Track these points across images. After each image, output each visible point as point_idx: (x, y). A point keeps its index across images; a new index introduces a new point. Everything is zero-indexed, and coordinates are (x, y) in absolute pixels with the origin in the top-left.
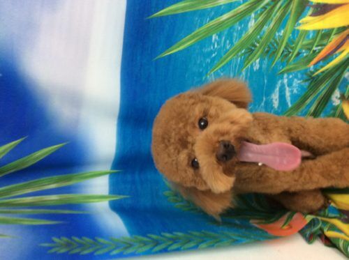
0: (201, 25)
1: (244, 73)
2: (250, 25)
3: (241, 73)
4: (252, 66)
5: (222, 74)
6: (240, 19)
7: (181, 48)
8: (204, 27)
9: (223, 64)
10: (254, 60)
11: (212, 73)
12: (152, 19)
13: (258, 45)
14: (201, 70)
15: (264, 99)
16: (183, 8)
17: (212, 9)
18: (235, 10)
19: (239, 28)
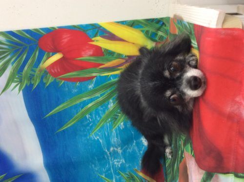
0: (77, 113)
1: (114, 131)
2: (109, 106)
3: (112, 132)
4: (118, 127)
5: (100, 134)
7: (69, 126)
8: (79, 113)
9: (98, 129)
10: (119, 123)
11: (93, 134)
12: (46, 118)
13: (120, 115)
14: (85, 133)
15: (135, 141)
16: (62, 108)
18: (96, 101)
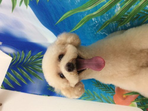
6: (106, 12)
10: (125, 23)
17: (85, 12)
18: (101, 8)
19: (107, 15)
